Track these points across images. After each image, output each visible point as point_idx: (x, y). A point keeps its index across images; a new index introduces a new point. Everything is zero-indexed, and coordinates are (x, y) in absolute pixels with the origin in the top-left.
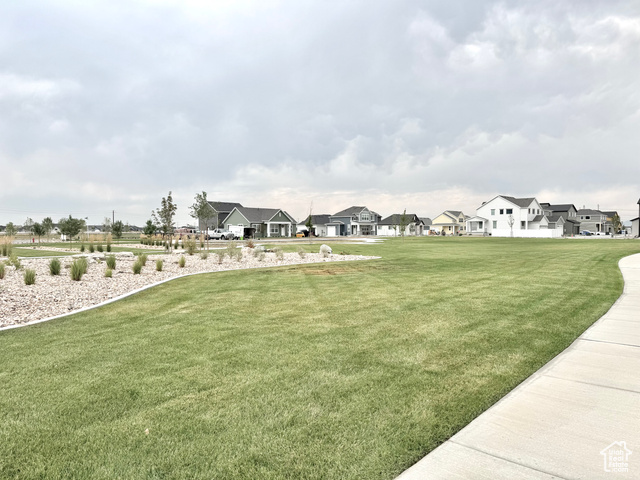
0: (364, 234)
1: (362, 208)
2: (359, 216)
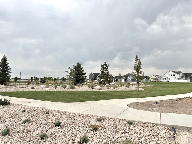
0: (132, 81)
2: (131, 76)
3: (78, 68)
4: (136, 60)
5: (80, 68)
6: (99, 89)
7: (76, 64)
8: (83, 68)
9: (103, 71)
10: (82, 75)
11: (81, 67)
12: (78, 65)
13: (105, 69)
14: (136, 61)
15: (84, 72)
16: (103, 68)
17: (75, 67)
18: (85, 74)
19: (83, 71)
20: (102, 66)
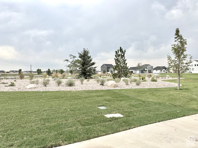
0: (149, 72)
1: (148, 65)
2: (148, 67)
3: (84, 57)
4: (176, 36)
5: (87, 56)
6: (113, 86)
7: (81, 52)
8: (90, 56)
9: (118, 59)
10: (90, 66)
11: (89, 55)
12: (84, 53)
13: (120, 57)
14: (176, 38)
15: (92, 62)
16: (117, 55)
17: (81, 55)
18: (93, 64)
19: (91, 60)
20: (116, 52)
